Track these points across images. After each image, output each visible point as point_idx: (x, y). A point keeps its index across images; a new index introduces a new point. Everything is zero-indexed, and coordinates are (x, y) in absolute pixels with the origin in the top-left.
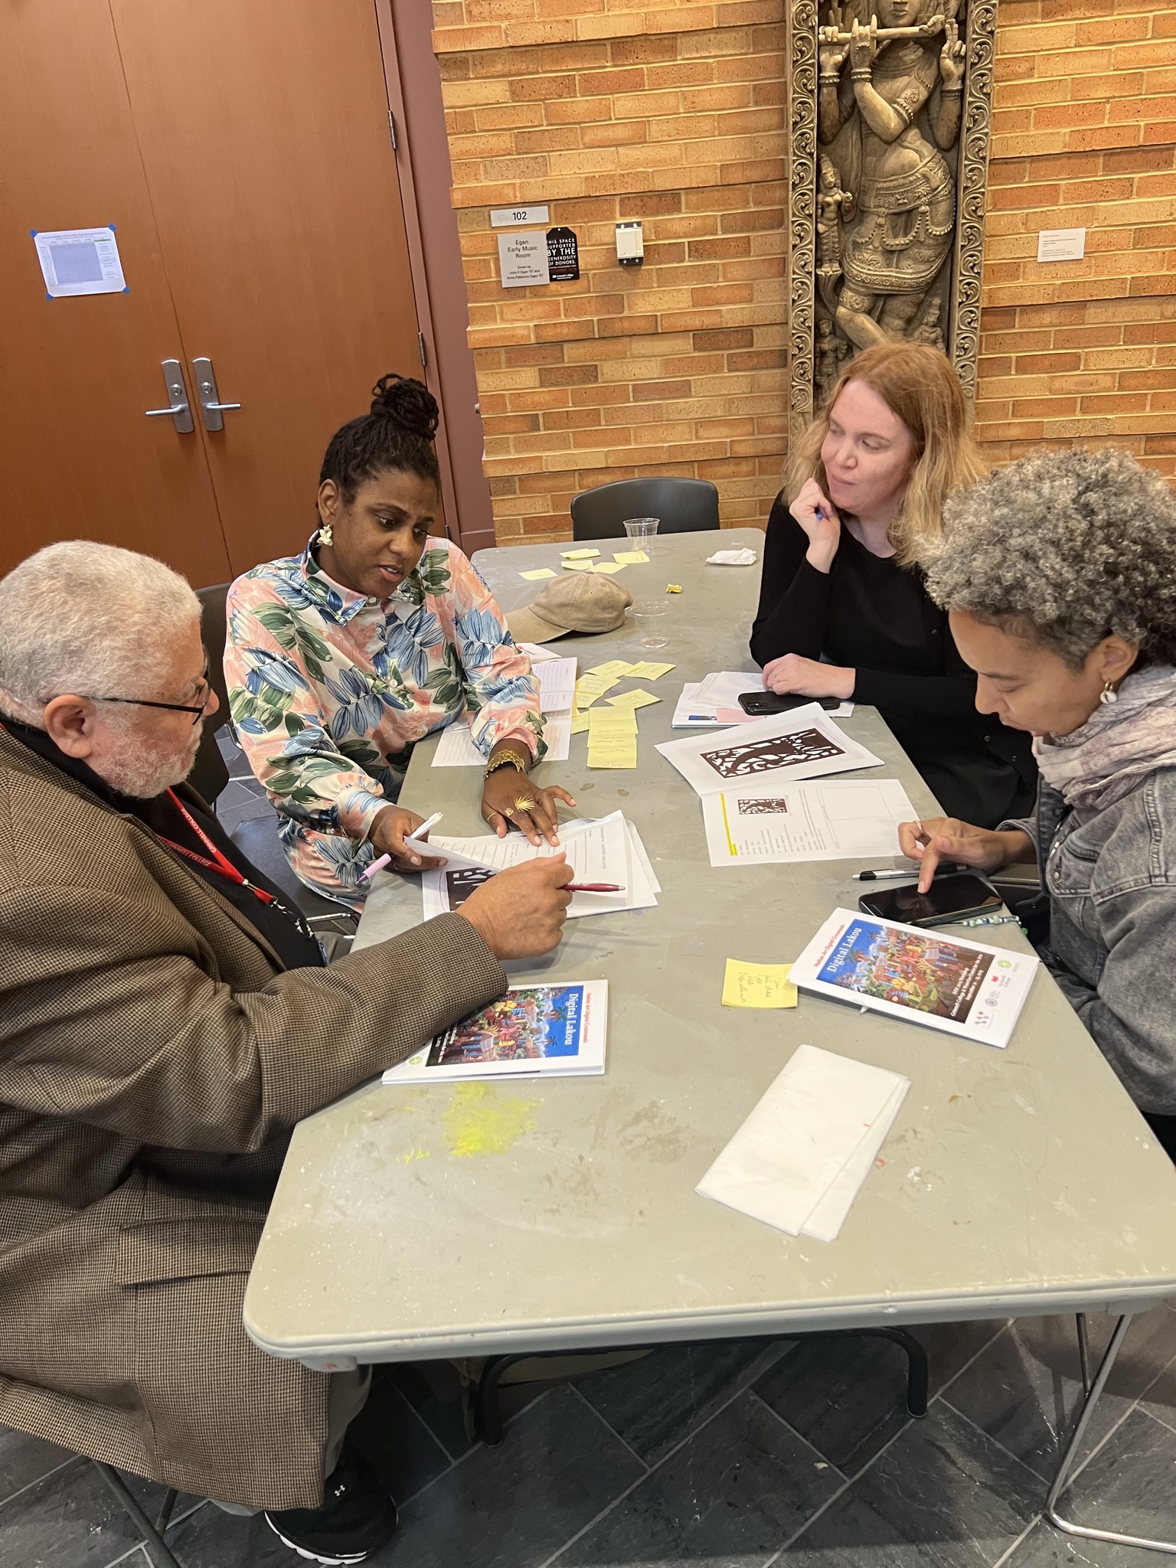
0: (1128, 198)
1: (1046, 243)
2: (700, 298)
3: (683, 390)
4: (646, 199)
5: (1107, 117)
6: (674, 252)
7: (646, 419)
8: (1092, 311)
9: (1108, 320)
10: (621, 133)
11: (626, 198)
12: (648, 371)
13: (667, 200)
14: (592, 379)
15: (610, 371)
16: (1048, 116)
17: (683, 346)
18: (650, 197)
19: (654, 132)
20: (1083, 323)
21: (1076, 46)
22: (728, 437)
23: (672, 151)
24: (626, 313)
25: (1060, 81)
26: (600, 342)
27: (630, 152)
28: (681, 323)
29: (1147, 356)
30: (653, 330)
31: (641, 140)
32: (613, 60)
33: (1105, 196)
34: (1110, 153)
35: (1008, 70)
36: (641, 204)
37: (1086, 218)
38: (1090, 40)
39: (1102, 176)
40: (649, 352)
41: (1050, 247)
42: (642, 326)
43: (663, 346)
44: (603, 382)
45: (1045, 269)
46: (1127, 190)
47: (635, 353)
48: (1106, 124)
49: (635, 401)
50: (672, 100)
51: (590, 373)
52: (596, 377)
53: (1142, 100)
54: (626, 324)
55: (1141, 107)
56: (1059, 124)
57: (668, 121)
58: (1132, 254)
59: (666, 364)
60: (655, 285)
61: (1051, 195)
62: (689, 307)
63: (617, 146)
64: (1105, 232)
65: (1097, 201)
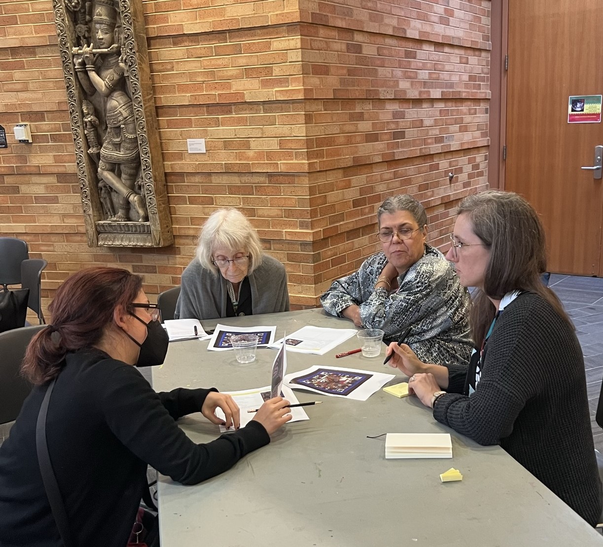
0: (218, 127)
1: (190, 145)
2: (57, 159)
3: (55, 200)
4: (31, 115)
5: (205, 89)
6: (45, 138)
7: (41, 212)
8: (213, 177)
9: (220, 182)
10: (18, 87)
11: (22, 114)
12: (40, 190)
13: (39, 116)
14: (17, 192)
15: (24, 189)
16: (183, 88)
17: (53, 180)
18: (32, 114)
19: (31, 86)
20: (211, 183)
21: (187, 58)
22: (76, 223)
23: (39, 95)
24: (28, 164)
25: (184, 73)
26: (19, 176)
27: (22, 94)
28: (50, 170)
29: (238, 201)
30: (39, 172)
31: (25, 90)
32: (12, 56)
33: (209, 125)
34: (208, 106)
35: (164, 67)
36: (29, 117)
37: (204, 135)
38: (192, 56)
39: (207, 116)
40: (38, 182)
41: (192, 146)
42: (35, 170)
43: (45, 180)
44: (22, 194)
45: (192, 156)
46: (217, 123)
47: (34, 182)
48: (205, 93)
49: (36, 203)
50: (37, 74)
51: (16, 190)
52: (19, 191)
53: (216, 83)
54: (27, 169)
55: (217, 86)
56: (186, 92)
57: (36, 82)
58: (224, 152)
59: (47, 188)
60: (39, 152)
61: (189, 123)
62: (53, 163)
63: (17, 92)
64: (212, 141)
65: (207, 127)
